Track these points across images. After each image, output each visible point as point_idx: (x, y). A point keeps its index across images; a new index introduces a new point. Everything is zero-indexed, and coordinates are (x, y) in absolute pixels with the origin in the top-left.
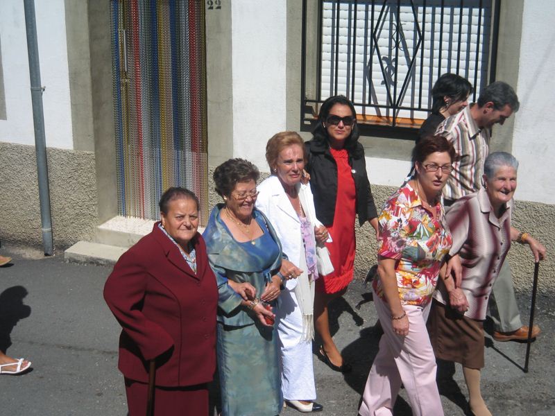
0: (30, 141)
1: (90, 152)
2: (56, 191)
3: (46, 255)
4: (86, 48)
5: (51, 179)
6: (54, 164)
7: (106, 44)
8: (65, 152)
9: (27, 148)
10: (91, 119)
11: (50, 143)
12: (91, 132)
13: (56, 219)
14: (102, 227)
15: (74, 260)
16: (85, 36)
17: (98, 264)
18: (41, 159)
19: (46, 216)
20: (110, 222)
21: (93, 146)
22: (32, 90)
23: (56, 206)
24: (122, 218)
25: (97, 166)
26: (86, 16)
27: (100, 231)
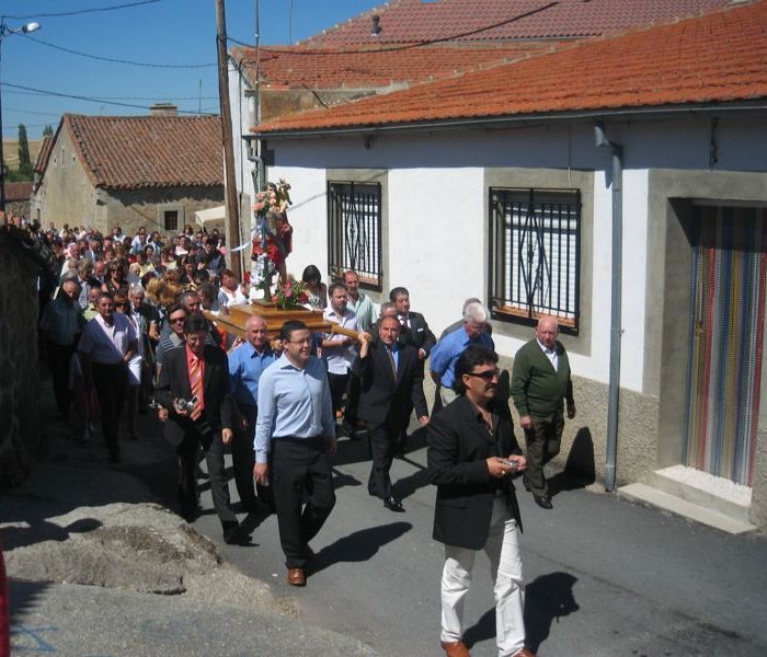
0: (605, 379)
1: (656, 396)
2: (624, 430)
3: (607, 491)
4: (661, 296)
5: (621, 418)
6: (624, 404)
7: (684, 293)
8: (634, 394)
9: (604, 385)
10: (660, 365)
11: (623, 384)
12: (658, 377)
13: (620, 458)
14: (660, 472)
15: (624, 499)
16: (661, 284)
17: (643, 506)
18: (613, 396)
19: (612, 452)
20: (667, 469)
21: (658, 390)
22: (612, 331)
23: (621, 445)
24: (682, 467)
25: (660, 412)
26: (663, 266)
27: (655, 475)
